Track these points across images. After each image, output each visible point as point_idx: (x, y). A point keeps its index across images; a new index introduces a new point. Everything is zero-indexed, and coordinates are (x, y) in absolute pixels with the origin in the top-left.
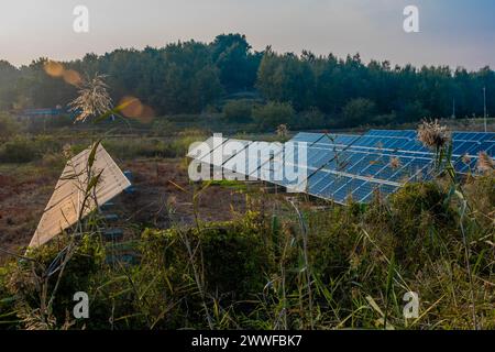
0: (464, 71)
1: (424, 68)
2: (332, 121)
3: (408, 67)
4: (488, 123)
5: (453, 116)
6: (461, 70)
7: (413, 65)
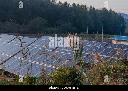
0: (94, 8)
1: (74, 5)
2: (22, 29)
3: (66, 3)
4: (104, 37)
5: (87, 32)
6: (92, 8)
7: (68, 2)
